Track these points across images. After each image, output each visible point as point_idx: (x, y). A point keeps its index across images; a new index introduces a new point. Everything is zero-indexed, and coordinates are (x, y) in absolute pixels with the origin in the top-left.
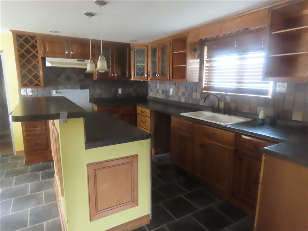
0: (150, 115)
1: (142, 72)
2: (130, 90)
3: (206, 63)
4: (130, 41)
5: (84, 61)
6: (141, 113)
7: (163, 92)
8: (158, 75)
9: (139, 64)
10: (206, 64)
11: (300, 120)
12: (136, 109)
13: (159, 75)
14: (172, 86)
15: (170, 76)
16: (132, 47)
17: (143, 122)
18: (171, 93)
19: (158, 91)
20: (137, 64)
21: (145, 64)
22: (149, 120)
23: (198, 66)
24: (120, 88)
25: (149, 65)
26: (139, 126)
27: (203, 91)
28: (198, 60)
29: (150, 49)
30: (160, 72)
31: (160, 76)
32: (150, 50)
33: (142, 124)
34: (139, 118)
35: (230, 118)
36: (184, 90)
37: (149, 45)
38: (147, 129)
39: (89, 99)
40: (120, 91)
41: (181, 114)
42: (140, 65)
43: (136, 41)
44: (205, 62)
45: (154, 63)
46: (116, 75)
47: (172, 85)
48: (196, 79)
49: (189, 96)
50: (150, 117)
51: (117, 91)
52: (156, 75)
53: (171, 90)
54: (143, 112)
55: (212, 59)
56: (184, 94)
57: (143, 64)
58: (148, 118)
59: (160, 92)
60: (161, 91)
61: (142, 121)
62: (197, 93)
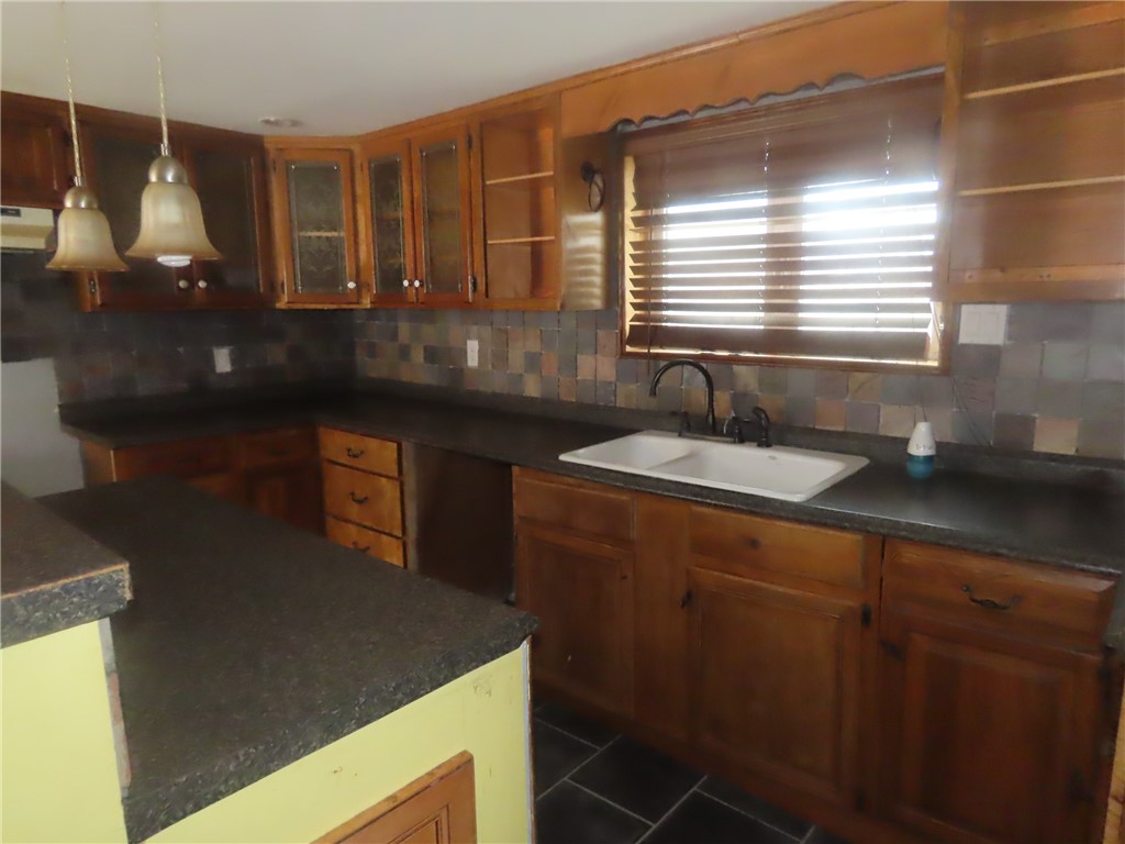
0: (395, 467)
1: (328, 268)
2: (276, 355)
3: (633, 227)
4: (267, 122)
5: (18, 213)
6: (344, 460)
7: (432, 355)
8: (411, 284)
9: (315, 234)
10: (631, 235)
11: (1071, 452)
12: (313, 442)
13: (417, 284)
14: (475, 327)
15: (475, 284)
16: (272, 155)
17: (360, 502)
18: (473, 360)
19: (404, 353)
20: (302, 234)
21: (343, 234)
22: (390, 490)
23: (594, 241)
24: (221, 344)
25: (362, 236)
26: (336, 517)
27: (629, 349)
28: (597, 218)
29: (366, 165)
30: (423, 269)
31: (421, 285)
32: (366, 171)
33: (354, 511)
34: (338, 483)
35: (774, 458)
36: (533, 345)
37: (356, 149)
38: (381, 532)
39: (57, 410)
40: (223, 361)
41: (563, 457)
42: (319, 238)
43: (295, 123)
44: (629, 224)
45: (385, 228)
46: (202, 284)
47: (476, 324)
48: (592, 296)
49: (559, 370)
50: (396, 475)
51: (210, 361)
52: (406, 283)
53: (473, 347)
54: (355, 456)
55: (655, 212)
56: (533, 362)
57: (335, 234)
58: (384, 480)
59: (418, 356)
60: (422, 351)
61: (353, 494)
62: (598, 355)
